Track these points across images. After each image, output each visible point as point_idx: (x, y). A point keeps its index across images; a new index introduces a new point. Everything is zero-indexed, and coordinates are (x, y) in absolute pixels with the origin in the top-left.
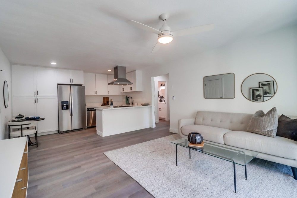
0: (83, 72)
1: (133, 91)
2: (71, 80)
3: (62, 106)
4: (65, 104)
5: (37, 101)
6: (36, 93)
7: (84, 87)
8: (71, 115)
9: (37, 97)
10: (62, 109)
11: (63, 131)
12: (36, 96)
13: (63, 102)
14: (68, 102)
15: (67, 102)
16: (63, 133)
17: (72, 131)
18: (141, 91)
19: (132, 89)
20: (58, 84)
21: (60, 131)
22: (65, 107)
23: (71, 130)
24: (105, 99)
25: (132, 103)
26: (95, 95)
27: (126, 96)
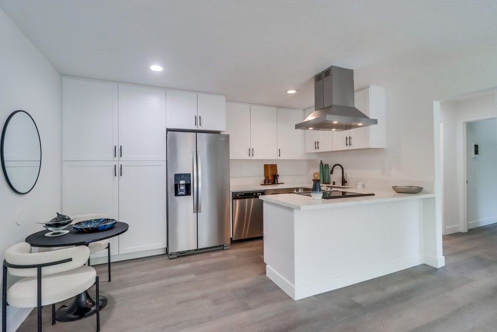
0: (223, 98)
1: (354, 146)
2: (198, 120)
3: (176, 187)
4: (182, 182)
5: (118, 171)
6: (118, 151)
7: (227, 137)
8: (197, 209)
9: (121, 163)
10: (176, 194)
11: (178, 252)
12: (117, 158)
13: (178, 177)
14: (190, 174)
15: (187, 176)
16: (178, 257)
17: (198, 252)
18: (382, 149)
19: (353, 142)
20: (168, 130)
21: (170, 251)
22: (182, 188)
23: (195, 250)
24: (269, 169)
25: (344, 182)
26: (249, 158)
27: (321, 161)
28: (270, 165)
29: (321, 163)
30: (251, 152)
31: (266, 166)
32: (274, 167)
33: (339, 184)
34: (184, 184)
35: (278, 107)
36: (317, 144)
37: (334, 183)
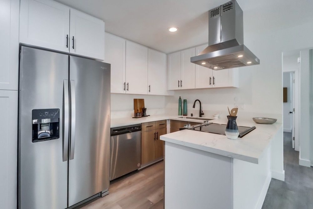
2: (70, 41)
3: (36, 128)
4: (45, 121)
7: (108, 66)
10: (35, 138)
13: (37, 114)
19: (216, 81)
24: (138, 104)
25: (201, 114)
26: (124, 92)
27: (180, 97)
28: (139, 99)
29: (180, 98)
30: (126, 86)
31: (135, 101)
32: (142, 101)
33: (197, 115)
34: (48, 123)
35: (149, 47)
36: (180, 83)
37: (192, 115)
